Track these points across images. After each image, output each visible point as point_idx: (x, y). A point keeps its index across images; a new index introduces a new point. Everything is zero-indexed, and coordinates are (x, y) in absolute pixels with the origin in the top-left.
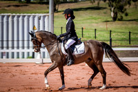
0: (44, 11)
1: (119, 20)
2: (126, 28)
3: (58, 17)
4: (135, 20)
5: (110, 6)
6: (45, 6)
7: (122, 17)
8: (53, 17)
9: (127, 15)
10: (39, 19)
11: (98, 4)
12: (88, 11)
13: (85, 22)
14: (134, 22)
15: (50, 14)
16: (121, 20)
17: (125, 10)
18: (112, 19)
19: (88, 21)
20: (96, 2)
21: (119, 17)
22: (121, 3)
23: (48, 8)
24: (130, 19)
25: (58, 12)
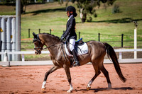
0: (10, 12)
1: (88, 21)
2: (95, 30)
3: (25, 19)
4: (104, 21)
5: (78, 7)
6: (12, 7)
7: (91, 19)
8: (20, 19)
9: (96, 16)
10: (6, 20)
11: (67, 5)
12: (57, 13)
13: (53, 23)
14: (104, 23)
15: (17, 16)
16: (90, 21)
17: (95, 11)
18: (80, 21)
19: (57, 22)
20: (65, 3)
21: (88, 18)
22: (90, 4)
23: (15, 9)
24: (99, 20)
25: (25, 13)
